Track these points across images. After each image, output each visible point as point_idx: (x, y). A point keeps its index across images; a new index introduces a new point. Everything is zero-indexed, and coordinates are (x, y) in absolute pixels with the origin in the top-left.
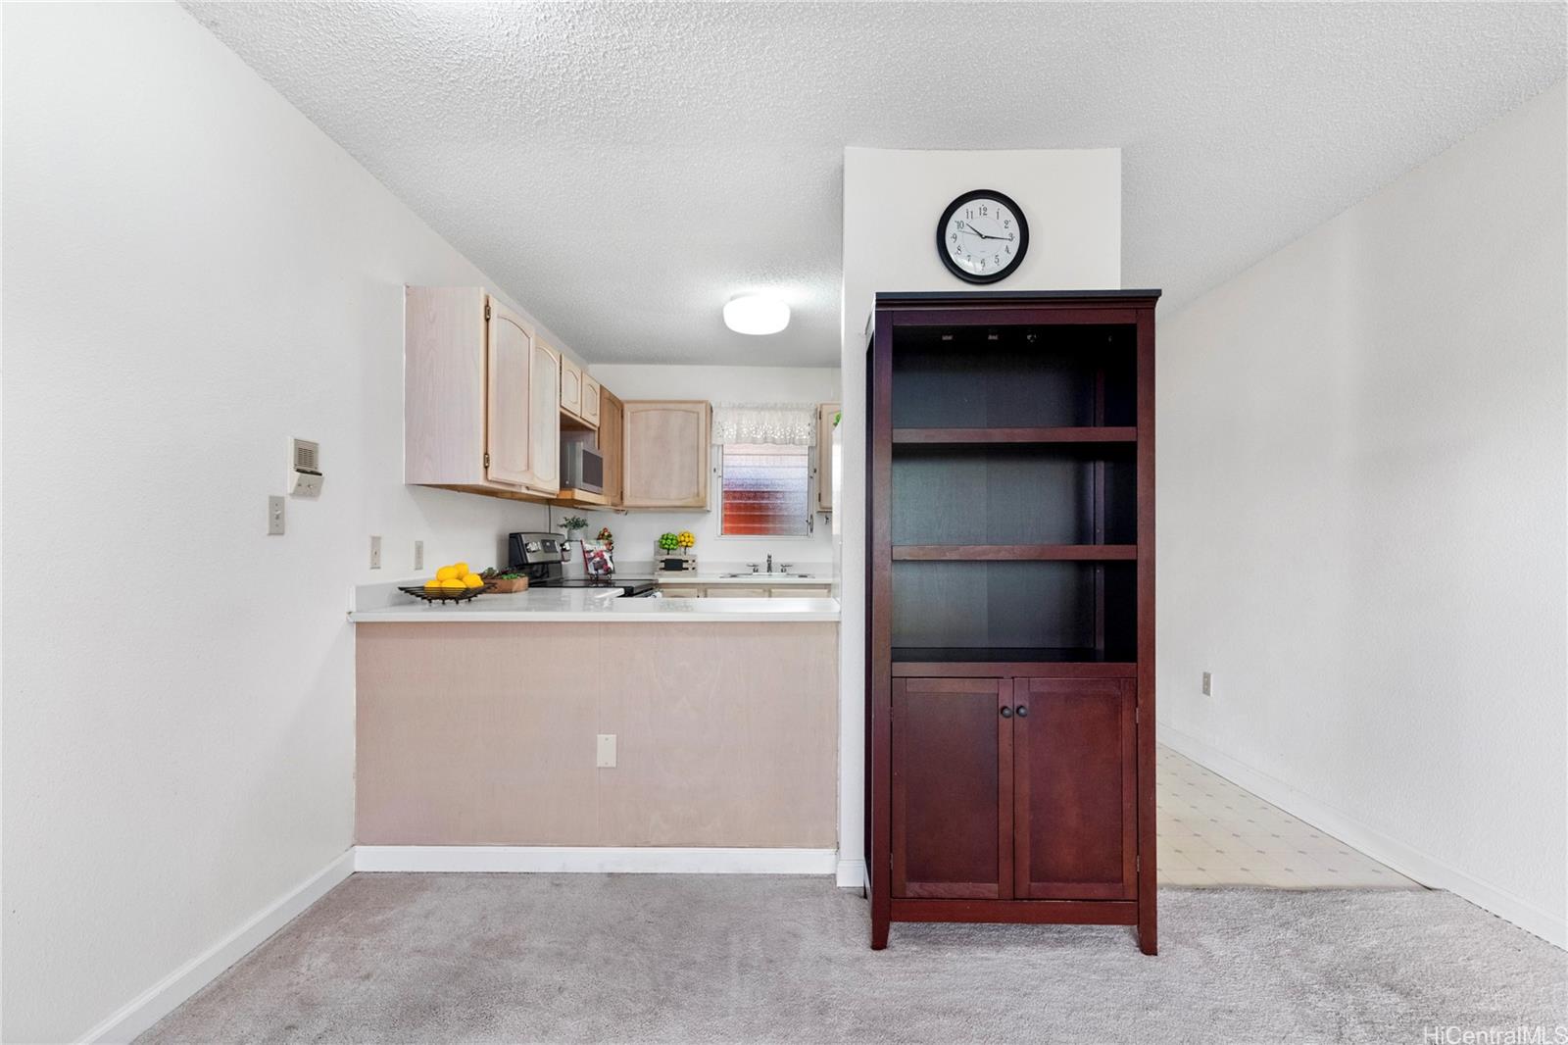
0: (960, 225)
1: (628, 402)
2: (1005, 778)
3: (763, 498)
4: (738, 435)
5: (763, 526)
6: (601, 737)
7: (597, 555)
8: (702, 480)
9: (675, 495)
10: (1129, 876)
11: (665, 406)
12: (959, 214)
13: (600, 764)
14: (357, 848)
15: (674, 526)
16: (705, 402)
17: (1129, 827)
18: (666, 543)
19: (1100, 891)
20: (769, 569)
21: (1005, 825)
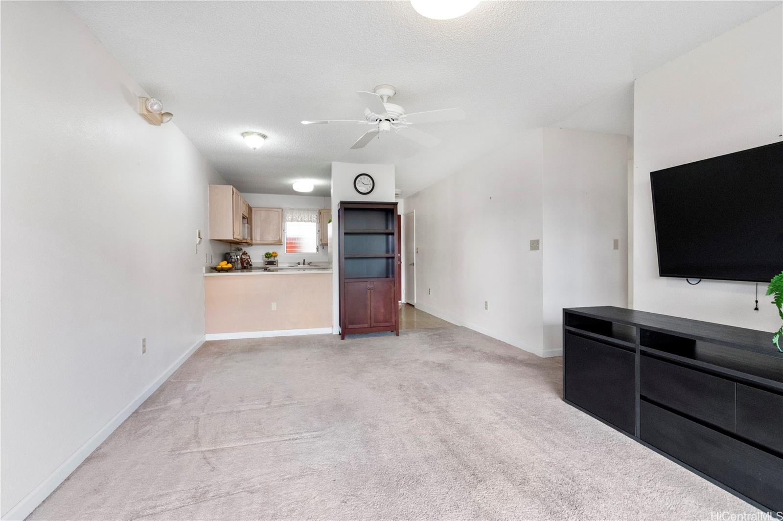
0: (359, 181)
1: (254, 208)
2: (369, 302)
3: (295, 240)
4: (292, 219)
5: (293, 249)
6: (272, 304)
7: (246, 260)
8: (280, 234)
9: (270, 238)
10: (393, 320)
11: (269, 209)
12: (359, 179)
13: (273, 310)
14: (206, 335)
15: (271, 250)
16: (281, 208)
17: (393, 310)
18: (268, 255)
19: (388, 324)
20: (304, 264)
21: (369, 311)
